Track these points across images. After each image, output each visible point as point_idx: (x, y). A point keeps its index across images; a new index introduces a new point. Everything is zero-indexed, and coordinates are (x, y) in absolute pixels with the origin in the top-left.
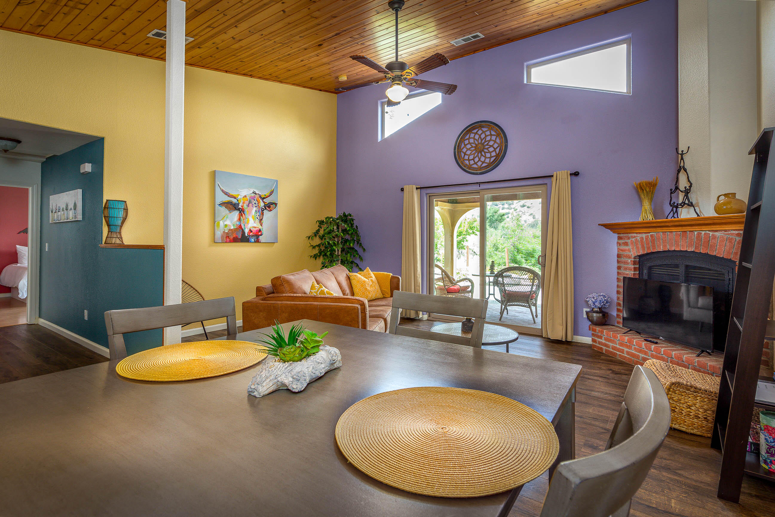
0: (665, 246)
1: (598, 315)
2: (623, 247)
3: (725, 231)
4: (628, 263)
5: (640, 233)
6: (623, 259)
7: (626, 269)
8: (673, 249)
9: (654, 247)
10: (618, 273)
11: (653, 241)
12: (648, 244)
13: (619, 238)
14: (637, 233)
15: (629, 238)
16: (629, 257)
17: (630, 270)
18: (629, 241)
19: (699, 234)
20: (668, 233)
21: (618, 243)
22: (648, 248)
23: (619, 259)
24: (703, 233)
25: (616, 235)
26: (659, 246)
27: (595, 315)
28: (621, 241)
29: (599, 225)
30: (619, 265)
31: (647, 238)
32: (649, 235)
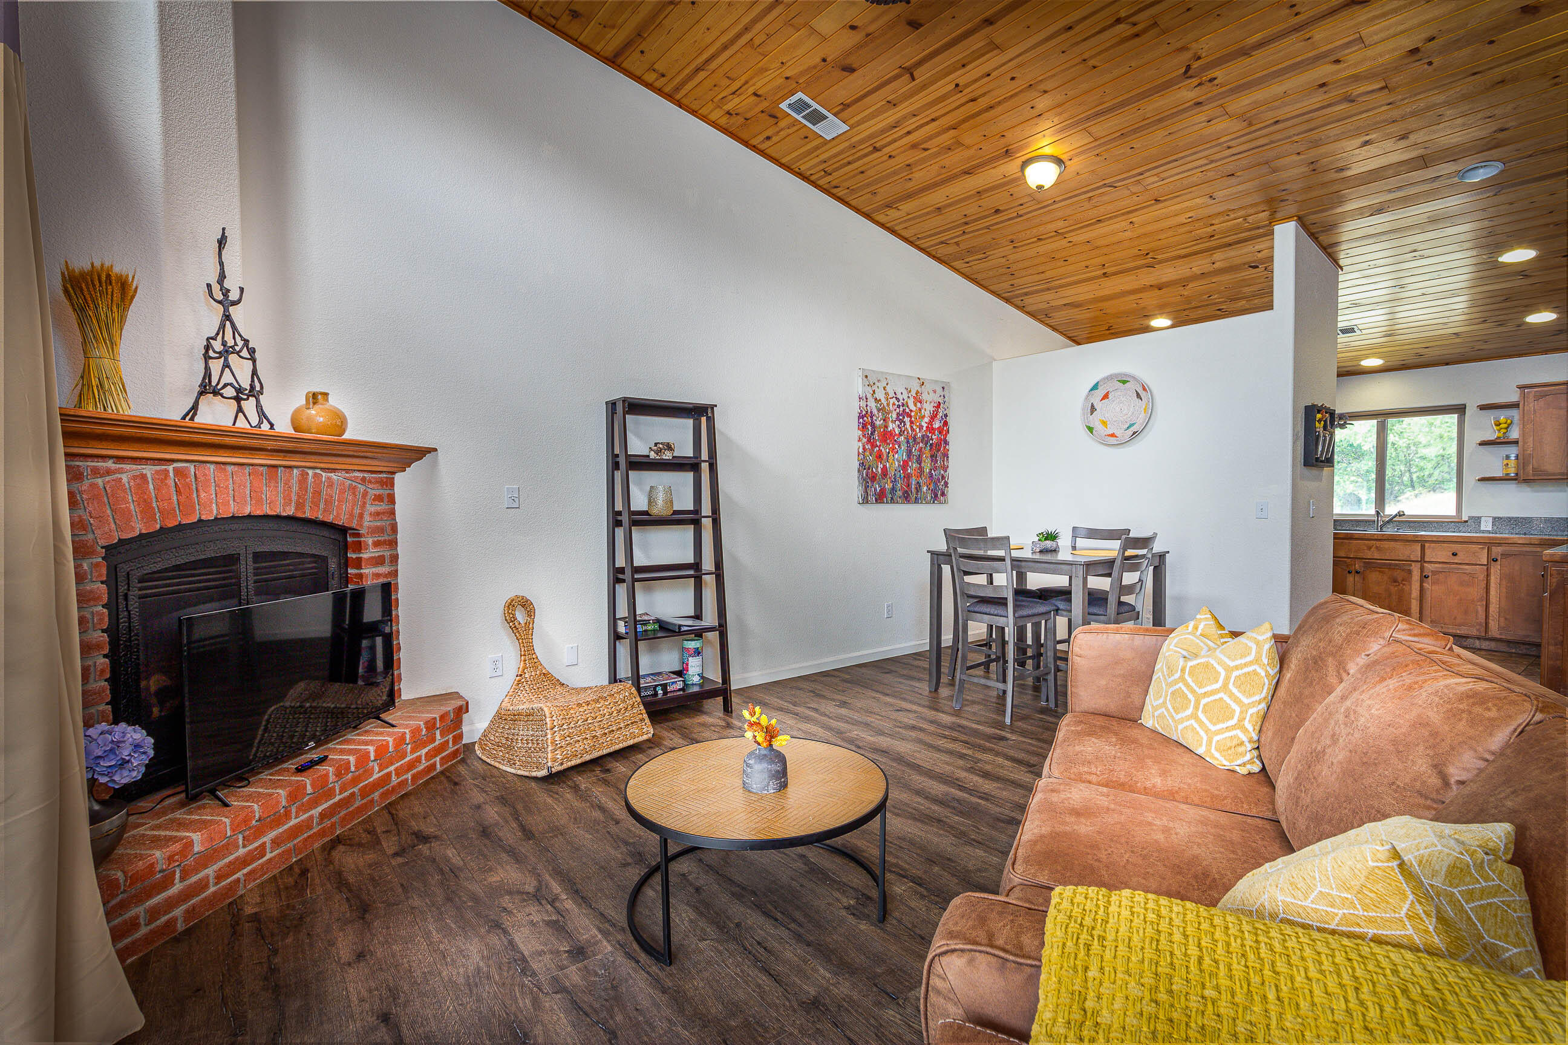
3: (347, 471)
5: (133, 460)
14: (119, 459)
15: (78, 477)
32: (171, 468)
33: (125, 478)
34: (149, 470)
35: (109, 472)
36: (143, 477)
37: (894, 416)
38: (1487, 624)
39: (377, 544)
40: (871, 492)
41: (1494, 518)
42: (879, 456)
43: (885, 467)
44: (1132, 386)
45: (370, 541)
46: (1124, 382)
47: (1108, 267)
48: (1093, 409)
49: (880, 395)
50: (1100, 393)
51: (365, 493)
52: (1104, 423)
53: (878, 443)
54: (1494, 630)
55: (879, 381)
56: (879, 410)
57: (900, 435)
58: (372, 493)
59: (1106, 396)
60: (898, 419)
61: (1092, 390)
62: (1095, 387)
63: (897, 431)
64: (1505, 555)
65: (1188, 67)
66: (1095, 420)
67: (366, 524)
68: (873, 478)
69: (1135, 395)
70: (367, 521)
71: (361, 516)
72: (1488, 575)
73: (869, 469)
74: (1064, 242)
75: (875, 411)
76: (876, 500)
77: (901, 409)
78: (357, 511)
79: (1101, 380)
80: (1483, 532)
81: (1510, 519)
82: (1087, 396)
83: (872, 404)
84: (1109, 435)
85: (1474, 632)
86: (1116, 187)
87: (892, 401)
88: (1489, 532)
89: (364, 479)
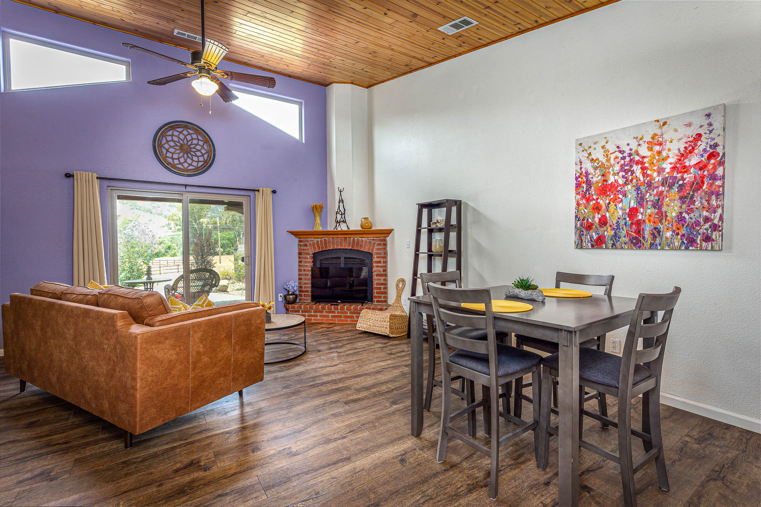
0: (333, 246)
1: (293, 296)
2: (302, 248)
3: (368, 237)
4: (307, 258)
5: (316, 238)
6: (303, 256)
7: (306, 262)
8: (339, 247)
9: (326, 246)
10: (300, 266)
11: (326, 244)
12: (322, 245)
13: (300, 241)
14: (314, 238)
15: (308, 241)
16: (308, 254)
17: (309, 262)
18: (307, 243)
19: (354, 239)
20: (335, 238)
21: (299, 245)
22: (322, 248)
23: (300, 256)
24: (356, 238)
25: (297, 240)
26: (330, 246)
27: (291, 297)
28: (302, 244)
29: (287, 231)
30: (300, 260)
31: (321, 241)
32: (323, 239)
33: (315, 241)
34: (319, 240)
35: (312, 240)
36: (318, 241)
37: (617, 168)
39: (377, 257)
40: (586, 239)
42: (597, 208)
43: (604, 217)
45: (375, 256)
49: (598, 154)
51: (374, 243)
53: (595, 197)
55: (595, 143)
56: (596, 168)
57: (625, 184)
58: (377, 243)
60: (622, 168)
63: (621, 181)
67: (375, 252)
68: (589, 227)
70: (375, 251)
71: (373, 249)
73: (583, 220)
75: (591, 170)
76: (592, 246)
77: (628, 159)
78: (371, 248)
83: (588, 166)
87: (613, 156)
89: (373, 240)
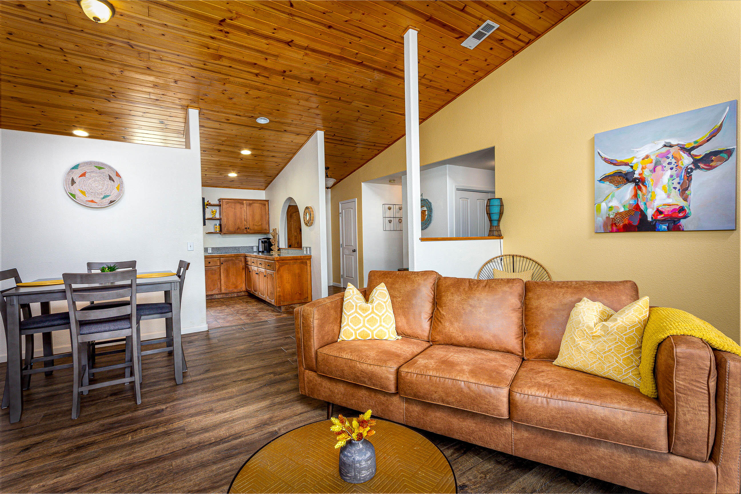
38: (221, 288)
41: (212, 248)
44: (106, 171)
46: (100, 168)
47: (79, 89)
48: (73, 182)
50: (79, 171)
52: (83, 193)
54: (223, 291)
59: (83, 175)
61: (73, 168)
62: (76, 167)
64: (225, 261)
65: (224, 20)
66: (75, 189)
69: (108, 178)
72: (220, 270)
74: (60, 58)
79: (82, 163)
80: (209, 253)
81: (217, 248)
82: (69, 172)
84: (89, 201)
85: (217, 292)
86: (133, 48)
88: (210, 253)
